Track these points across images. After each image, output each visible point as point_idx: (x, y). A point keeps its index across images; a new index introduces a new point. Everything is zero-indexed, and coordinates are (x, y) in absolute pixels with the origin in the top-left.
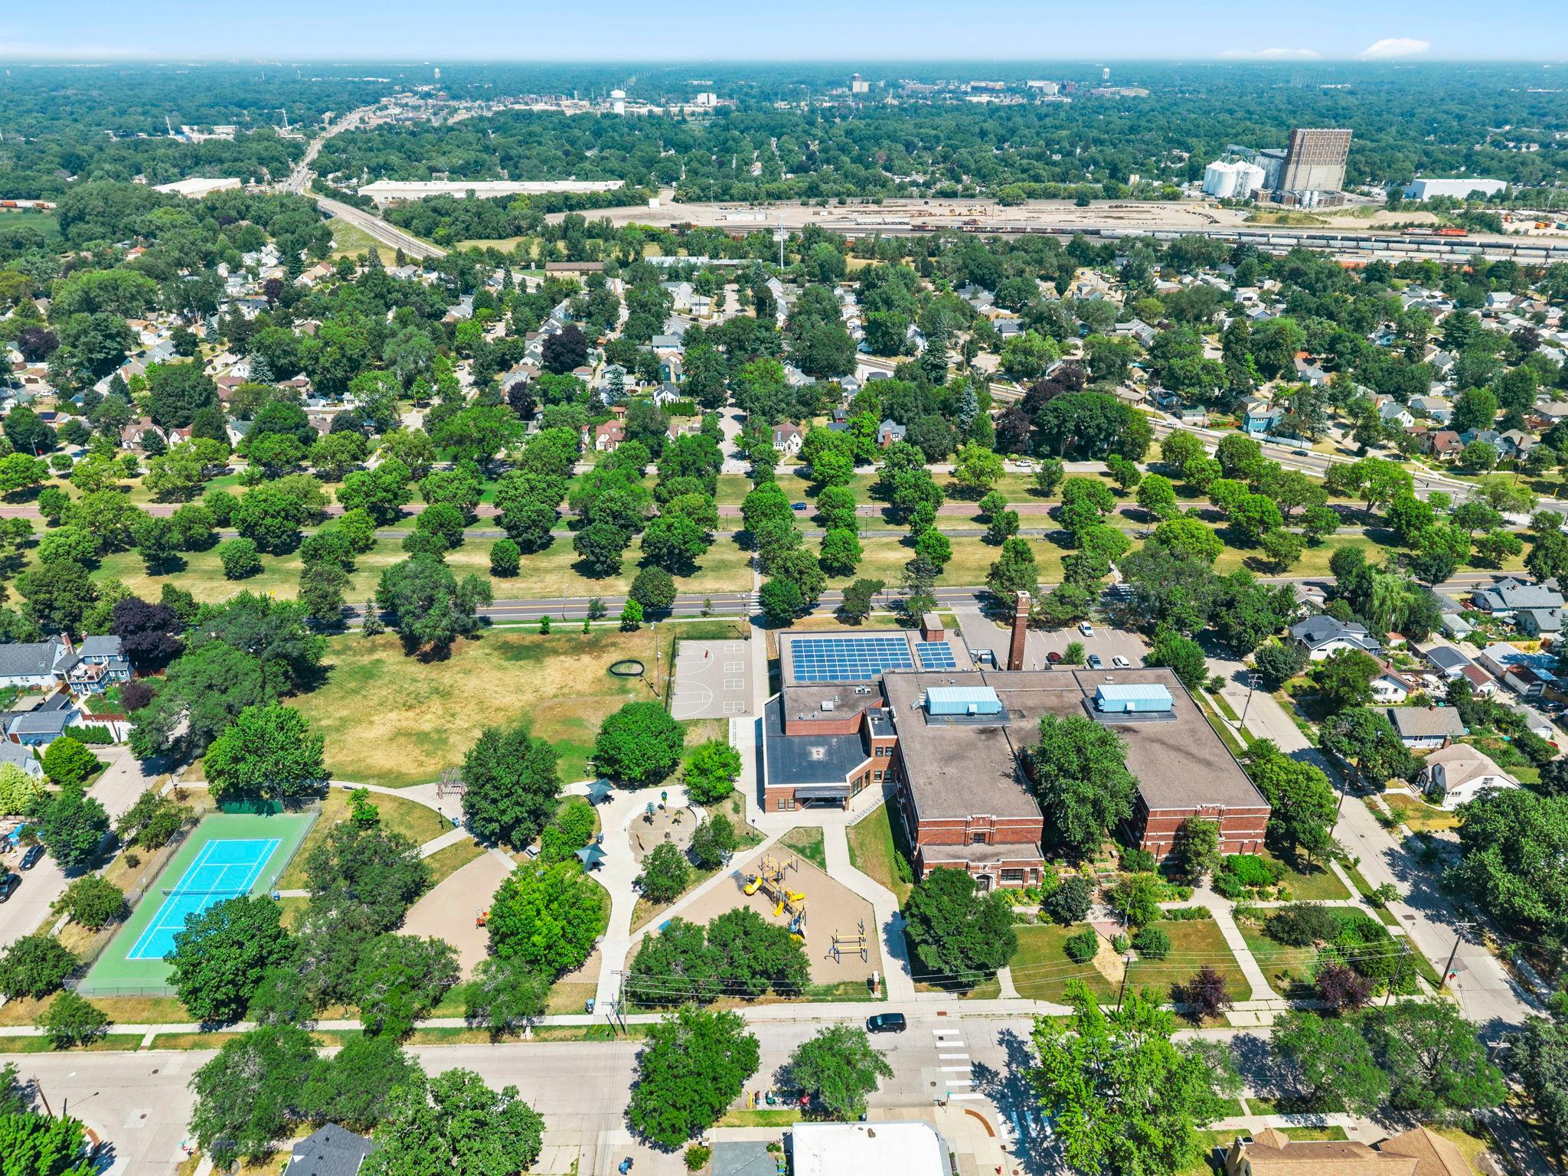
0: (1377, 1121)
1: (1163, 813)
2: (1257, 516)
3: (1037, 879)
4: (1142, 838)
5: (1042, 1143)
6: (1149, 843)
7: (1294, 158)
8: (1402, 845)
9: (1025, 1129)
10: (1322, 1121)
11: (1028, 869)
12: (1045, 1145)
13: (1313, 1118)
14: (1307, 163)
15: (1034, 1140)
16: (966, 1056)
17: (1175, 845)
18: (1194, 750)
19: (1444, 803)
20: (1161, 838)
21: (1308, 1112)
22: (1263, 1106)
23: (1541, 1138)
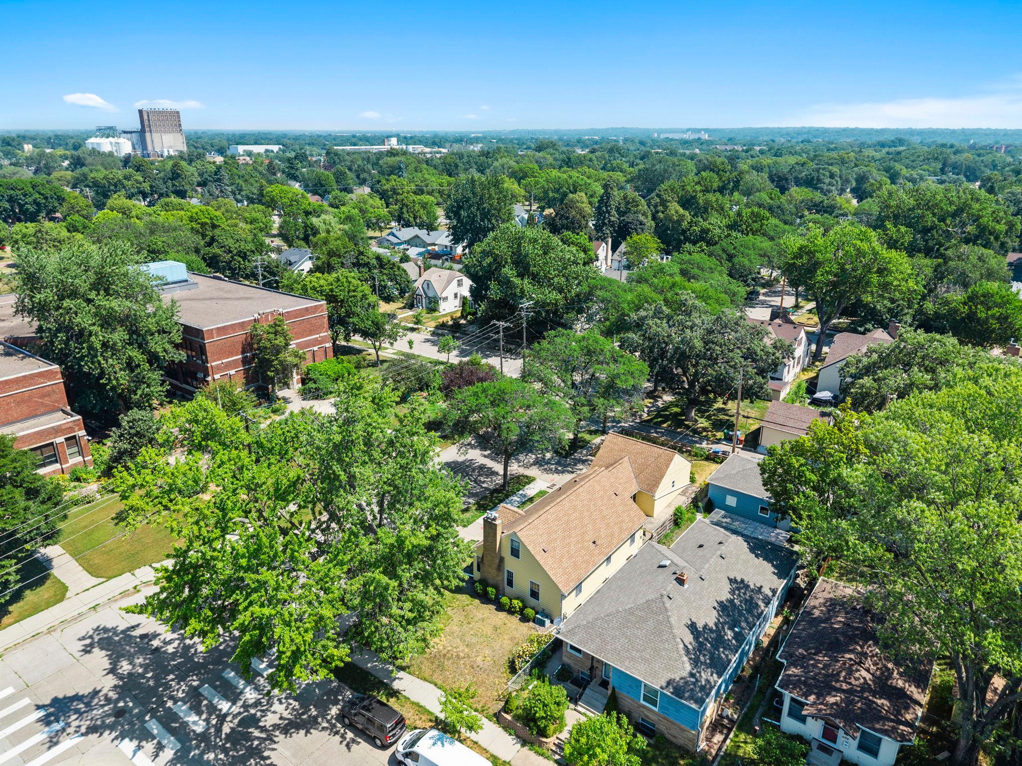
0: (563, 472)
1: (221, 330)
2: (208, 221)
3: (81, 453)
4: (207, 374)
5: (219, 730)
6: (217, 376)
7: (147, 129)
8: (432, 335)
9: (181, 733)
10: (525, 496)
11: (60, 440)
12: (226, 729)
13: (515, 498)
14: (157, 132)
15: (203, 737)
16: (26, 701)
17: (246, 371)
18: (229, 296)
19: (441, 310)
20: (228, 366)
21: (507, 496)
22: (467, 515)
23: (664, 422)
